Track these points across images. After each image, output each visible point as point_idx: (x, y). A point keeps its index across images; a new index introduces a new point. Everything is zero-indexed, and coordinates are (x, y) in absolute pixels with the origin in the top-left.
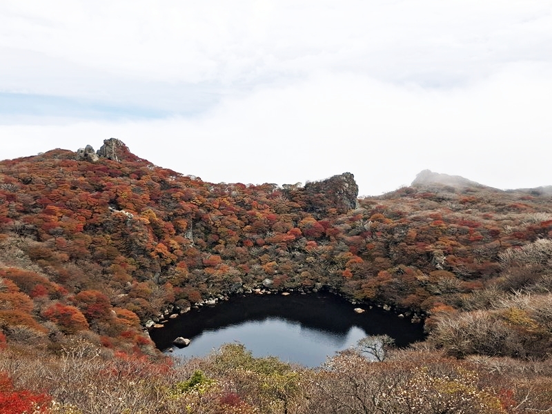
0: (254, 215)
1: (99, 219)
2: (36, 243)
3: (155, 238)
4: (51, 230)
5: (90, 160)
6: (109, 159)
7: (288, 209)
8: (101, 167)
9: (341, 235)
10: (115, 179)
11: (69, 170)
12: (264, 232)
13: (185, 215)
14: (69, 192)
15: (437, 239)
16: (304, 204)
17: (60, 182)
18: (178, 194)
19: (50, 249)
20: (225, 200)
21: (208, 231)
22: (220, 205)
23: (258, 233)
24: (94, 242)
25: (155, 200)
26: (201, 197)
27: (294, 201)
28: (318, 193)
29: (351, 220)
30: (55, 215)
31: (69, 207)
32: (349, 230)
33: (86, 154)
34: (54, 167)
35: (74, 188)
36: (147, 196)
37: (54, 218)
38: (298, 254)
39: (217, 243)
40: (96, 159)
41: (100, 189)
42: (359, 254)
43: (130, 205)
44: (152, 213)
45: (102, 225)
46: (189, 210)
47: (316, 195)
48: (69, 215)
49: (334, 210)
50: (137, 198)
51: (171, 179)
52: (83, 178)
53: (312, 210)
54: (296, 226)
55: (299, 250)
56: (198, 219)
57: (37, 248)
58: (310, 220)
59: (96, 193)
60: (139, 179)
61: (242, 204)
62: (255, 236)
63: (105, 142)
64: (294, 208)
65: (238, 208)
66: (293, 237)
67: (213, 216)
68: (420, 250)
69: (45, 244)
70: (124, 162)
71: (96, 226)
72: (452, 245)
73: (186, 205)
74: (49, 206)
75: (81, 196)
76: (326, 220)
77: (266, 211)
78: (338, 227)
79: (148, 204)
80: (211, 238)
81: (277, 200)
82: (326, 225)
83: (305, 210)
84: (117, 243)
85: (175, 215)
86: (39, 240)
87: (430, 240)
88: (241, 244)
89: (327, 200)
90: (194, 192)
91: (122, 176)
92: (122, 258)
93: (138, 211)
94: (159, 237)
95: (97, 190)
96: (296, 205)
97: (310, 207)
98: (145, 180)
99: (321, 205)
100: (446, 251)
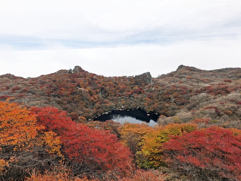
0: (119, 87)
1: (74, 91)
2: (59, 99)
3: (90, 95)
4: (62, 95)
5: (71, 73)
6: (77, 72)
7: (130, 84)
8: (74, 75)
9: (145, 92)
10: (78, 78)
11: (65, 77)
12: (122, 92)
13: (99, 88)
15: (173, 93)
16: (135, 83)
17: (63, 81)
18: (96, 82)
19: (62, 101)
20: (110, 82)
21: (106, 92)
22: (109, 84)
24: (74, 97)
25: (90, 84)
26: (103, 82)
28: (139, 79)
29: (149, 87)
30: (63, 90)
31: (66, 88)
32: (148, 90)
33: (70, 71)
34: (61, 76)
35: (67, 82)
36: (87, 83)
37: (63, 91)
38: (132, 98)
39: (108, 96)
40: (73, 72)
41: (74, 82)
42: (150, 98)
43: (83, 86)
44: (89, 88)
45: (75, 92)
46: (100, 87)
47: (138, 80)
48: (67, 90)
49: (143, 84)
50: (85, 84)
51: (95, 77)
52: (69, 79)
53: (137, 84)
54: (132, 90)
56: (102, 89)
57: (59, 100)
58: (136, 88)
59: (73, 83)
60: (85, 78)
61: (116, 83)
62: (120, 93)
63: (75, 67)
64: (131, 84)
65: (115, 85)
66: (131, 93)
67: (107, 88)
68: (167, 97)
69: (61, 99)
70: (81, 73)
71: (74, 93)
72: (177, 95)
73: (99, 85)
74: (61, 88)
75: (69, 84)
76: (141, 87)
77: (123, 85)
78: (144, 90)
79: (88, 85)
80: (107, 94)
81: (126, 81)
82: (141, 89)
83: (135, 84)
84: (80, 97)
85: (96, 88)
86: (59, 98)
87: (171, 93)
88: (115, 96)
89: (141, 81)
90: (101, 80)
91: (80, 77)
92: (82, 102)
93: (85, 88)
94: (91, 95)
96: (132, 83)
97: (136, 83)
98: (87, 78)
99: (140, 83)
100: (175, 97)
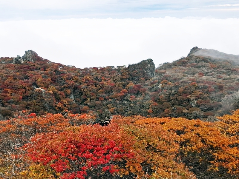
0: (103, 84)
1: (28, 93)
3: (56, 100)
4: (8, 101)
5: (20, 63)
6: (29, 61)
7: (120, 80)
8: (26, 66)
9: (147, 92)
10: (33, 72)
11: (11, 69)
12: (109, 93)
13: (69, 87)
14: (13, 81)
15: (193, 92)
16: (128, 76)
17: (8, 76)
18: (64, 77)
20: (88, 77)
21: (81, 94)
22: (86, 80)
23: (106, 93)
24: (28, 104)
25: (54, 80)
26: (76, 77)
27: (123, 75)
28: (135, 70)
29: (152, 83)
30: (8, 93)
31: (15, 88)
32: (151, 89)
33: (18, 60)
34: (3, 68)
35: (15, 78)
36: (50, 79)
37: (9, 95)
38: (126, 102)
39: (86, 100)
40: (23, 62)
41: (27, 78)
42: (156, 101)
43: (42, 85)
44: (53, 88)
45: (31, 96)
46: (71, 84)
47: (134, 72)
48: (15, 93)
49: (143, 79)
50: (45, 81)
51: (60, 69)
52: (18, 73)
53: (132, 79)
54: (124, 88)
55: (127, 100)
56: (76, 88)
58: (131, 85)
59: (26, 80)
60: (45, 70)
61: (96, 78)
62: (104, 95)
63: (26, 52)
64: (123, 79)
65: (95, 81)
66: (123, 94)
67: (83, 86)
68: (184, 98)
69: (7, 108)
70: (36, 62)
71: (28, 97)
72: (200, 95)
73: (70, 82)
74: (5, 89)
75: (19, 82)
76: (139, 84)
77: (109, 81)
78: (145, 88)
79: (51, 83)
80: (83, 97)
81: (114, 75)
82: (139, 87)
83: (129, 79)
84: (39, 104)
85: (64, 87)
86: (4, 106)
87: (189, 92)
88: (98, 99)
89: (139, 74)
90: (72, 74)
91: (36, 69)
92: (42, 111)
93: (47, 87)
94: (58, 100)
95: (26, 79)
96: (124, 77)
97: (131, 78)
98: (48, 70)
99: (136, 77)
100: (197, 98)
